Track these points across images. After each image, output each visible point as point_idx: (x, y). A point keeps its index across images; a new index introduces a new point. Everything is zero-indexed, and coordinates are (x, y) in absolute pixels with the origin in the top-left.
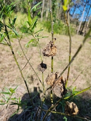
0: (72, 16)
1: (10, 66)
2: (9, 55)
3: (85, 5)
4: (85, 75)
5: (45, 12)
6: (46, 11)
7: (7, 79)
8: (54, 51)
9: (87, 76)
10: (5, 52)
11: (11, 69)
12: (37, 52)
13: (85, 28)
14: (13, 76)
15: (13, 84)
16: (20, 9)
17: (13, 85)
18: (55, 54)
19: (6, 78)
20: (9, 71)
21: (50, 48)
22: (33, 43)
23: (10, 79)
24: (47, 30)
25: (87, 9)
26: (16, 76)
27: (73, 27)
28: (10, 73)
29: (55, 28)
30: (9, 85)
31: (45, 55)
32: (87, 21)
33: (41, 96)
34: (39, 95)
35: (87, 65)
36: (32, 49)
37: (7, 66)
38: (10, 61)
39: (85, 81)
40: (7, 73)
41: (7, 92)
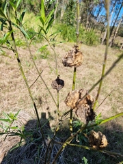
0: (96, 18)
1: (11, 85)
2: (9, 69)
3: (115, 4)
4: (111, 100)
5: (60, 12)
6: (61, 9)
7: (6, 102)
8: (79, 59)
9: (113, 100)
10: (4, 64)
11: (12, 88)
12: (47, 67)
13: (112, 35)
14: (14, 97)
15: (14, 108)
16: (25, 6)
17: (14, 110)
18: (80, 64)
19: (5, 100)
20: (9, 91)
21: (73, 54)
22: (43, 54)
23: (10, 102)
24: (62, 36)
25: (117, 9)
26: (19, 98)
27: (97, 34)
28: (10, 93)
29: (72, 34)
30: (9, 110)
31: (66, 64)
32: (115, 26)
33: (51, 125)
34: (48, 124)
35: (113, 86)
36: (40, 62)
37: (7, 84)
38: (11, 77)
39: (110, 107)
40: (7, 93)
41: (6, 118)
